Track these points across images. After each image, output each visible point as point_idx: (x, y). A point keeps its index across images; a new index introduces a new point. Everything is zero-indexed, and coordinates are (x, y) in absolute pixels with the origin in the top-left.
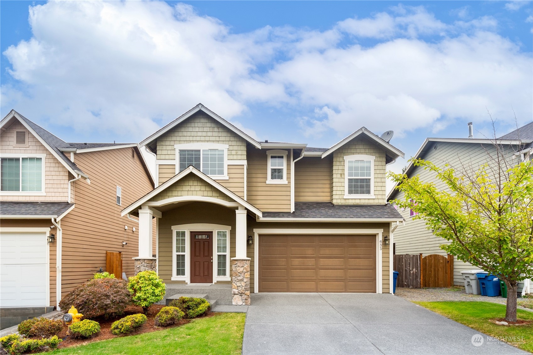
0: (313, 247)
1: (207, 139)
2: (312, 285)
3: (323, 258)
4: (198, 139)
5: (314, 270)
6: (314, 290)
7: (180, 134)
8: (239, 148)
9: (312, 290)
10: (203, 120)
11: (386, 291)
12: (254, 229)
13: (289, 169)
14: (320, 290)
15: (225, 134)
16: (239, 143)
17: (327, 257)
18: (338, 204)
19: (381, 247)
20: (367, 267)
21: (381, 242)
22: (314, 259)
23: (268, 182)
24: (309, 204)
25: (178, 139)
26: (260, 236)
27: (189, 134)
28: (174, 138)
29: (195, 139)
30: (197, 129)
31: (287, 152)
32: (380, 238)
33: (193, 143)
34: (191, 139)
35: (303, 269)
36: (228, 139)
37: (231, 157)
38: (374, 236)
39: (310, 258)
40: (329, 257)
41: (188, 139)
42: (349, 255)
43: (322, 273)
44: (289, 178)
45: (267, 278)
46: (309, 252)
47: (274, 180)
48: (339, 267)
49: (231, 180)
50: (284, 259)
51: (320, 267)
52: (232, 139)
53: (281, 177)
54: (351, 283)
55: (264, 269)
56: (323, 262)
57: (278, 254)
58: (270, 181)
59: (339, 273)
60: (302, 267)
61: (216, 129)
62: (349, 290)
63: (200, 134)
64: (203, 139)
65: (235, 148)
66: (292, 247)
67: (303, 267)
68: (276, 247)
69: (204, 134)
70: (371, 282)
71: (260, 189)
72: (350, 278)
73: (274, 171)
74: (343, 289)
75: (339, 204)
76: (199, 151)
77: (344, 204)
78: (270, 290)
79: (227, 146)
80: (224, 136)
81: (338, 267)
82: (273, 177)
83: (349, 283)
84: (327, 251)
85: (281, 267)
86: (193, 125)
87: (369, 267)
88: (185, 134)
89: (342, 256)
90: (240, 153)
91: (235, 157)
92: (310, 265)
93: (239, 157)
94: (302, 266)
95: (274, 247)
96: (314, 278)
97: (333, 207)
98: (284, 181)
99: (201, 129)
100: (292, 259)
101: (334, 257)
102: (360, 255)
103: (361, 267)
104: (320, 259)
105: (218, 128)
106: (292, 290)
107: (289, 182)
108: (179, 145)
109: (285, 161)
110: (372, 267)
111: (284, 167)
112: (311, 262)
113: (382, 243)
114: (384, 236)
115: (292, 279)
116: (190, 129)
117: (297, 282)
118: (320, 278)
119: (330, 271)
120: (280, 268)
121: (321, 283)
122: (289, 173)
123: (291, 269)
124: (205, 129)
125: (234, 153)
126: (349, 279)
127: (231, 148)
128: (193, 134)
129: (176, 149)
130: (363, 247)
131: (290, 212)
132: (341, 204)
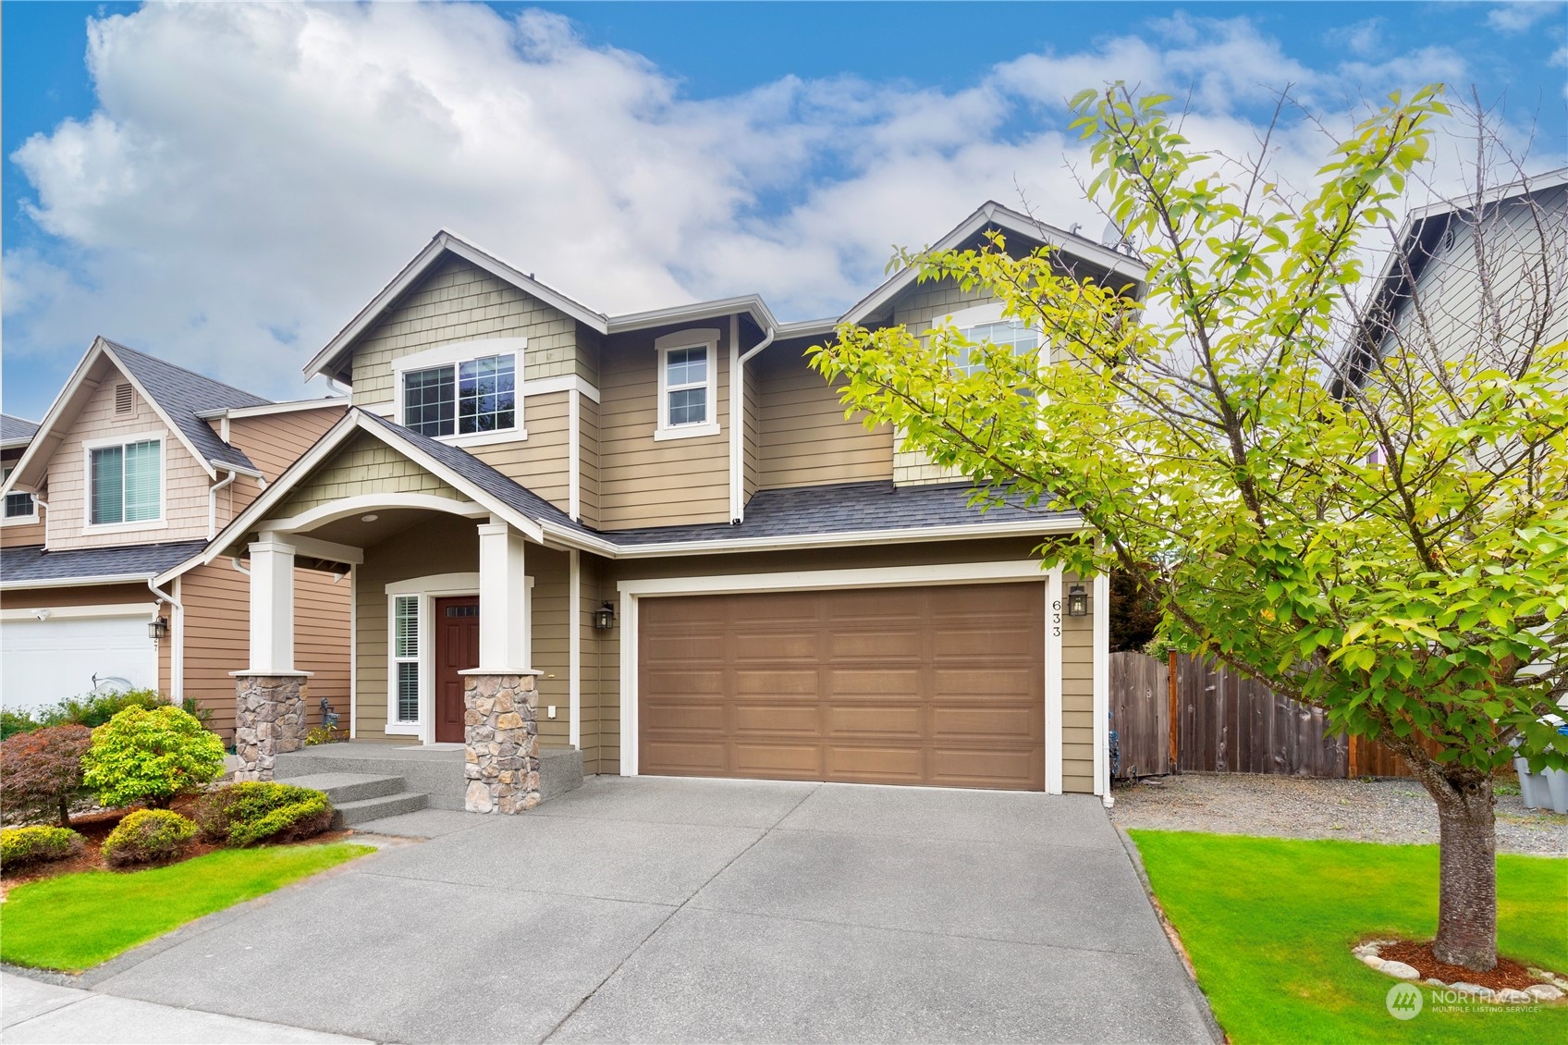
0: (808, 632)
1: (472, 329)
2: (808, 755)
3: (843, 669)
4: (449, 333)
5: (813, 706)
6: (811, 773)
7: (406, 328)
8: (556, 342)
9: (808, 773)
10: (462, 279)
11: (1078, 788)
12: (618, 582)
13: (723, 385)
14: (835, 774)
15: (517, 307)
16: (555, 328)
17: (858, 663)
18: (911, 484)
19: (1060, 625)
20: (1004, 698)
21: (1057, 607)
22: (813, 672)
23: (659, 436)
24: (813, 493)
25: (401, 342)
26: (644, 602)
27: (426, 324)
28: (391, 343)
29: (441, 334)
30: (446, 307)
31: (716, 334)
32: (1054, 593)
33: (437, 346)
34: (432, 336)
35: (776, 703)
36: (525, 319)
37: (534, 372)
38: (1039, 585)
39: (801, 669)
40: (865, 663)
41: (423, 338)
42: (939, 655)
43: (842, 716)
44: (723, 415)
45: (664, 731)
46: (797, 647)
47: (678, 426)
48: (903, 697)
49: (534, 441)
50: (714, 673)
51: (833, 697)
52: (537, 318)
53: (699, 415)
54: (944, 752)
55: (654, 704)
56: (844, 680)
57: (696, 658)
58: (665, 430)
59: (902, 719)
60: (772, 696)
61: (494, 298)
62: (939, 778)
63: (453, 319)
64: (460, 331)
65: (546, 343)
66: (741, 634)
67: (776, 697)
68: (690, 635)
69: (464, 317)
70: (1026, 751)
71: (636, 458)
72: (939, 736)
73: (677, 397)
74: (915, 774)
75: (916, 483)
76: (452, 369)
77: (935, 482)
78: (672, 768)
79: (522, 342)
80: (515, 313)
81: (897, 697)
82: (676, 418)
83: (940, 752)
84: (858, 645)
85: (705, 696)
86: (436, 297)
87: (1014, 698)
88: (417, 325)
89: (914, 659)
90: (557, 355)
91: (545, 370)
92: (801, 690)
93: (556, 369)
94: (773, 694)
95: (685, 635)
96: (812, 734)
97: (892, 496)
98: (710, 426)
99: (456, 306)
100: (740, 673)
101: (884, 663)
102: (981, 655)
103: (985, 698)
104: (835, 672)
105: (500, 292)
106: (742, 771)
107: (725, 428)
108: (404, 358)
109: (711, 364)
110: (1028, 698)
111: (710, 382)
112: (802, 682)
113: (1060, 612)
114: (1070, 585)
115: (743, 736)
116: (430, 310)
117: (755, 744)
118: (833, 734)
119: (868, 710)
120: (703, 699)
121: (836, 749)
122: (723, 400)
123: (737, 705)
124: (468, 303)
125: (541, 357)
126: (937, 740)
127: (534, 346)
128: (435, 322)
129: (395, 372)
130: (991, 628)
131: (729, 523)
132: (922, 483)
